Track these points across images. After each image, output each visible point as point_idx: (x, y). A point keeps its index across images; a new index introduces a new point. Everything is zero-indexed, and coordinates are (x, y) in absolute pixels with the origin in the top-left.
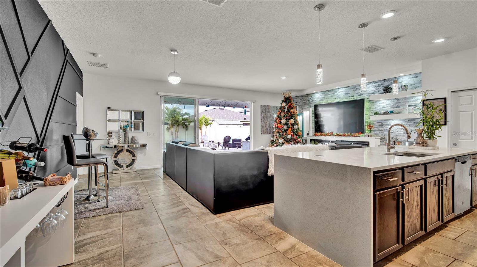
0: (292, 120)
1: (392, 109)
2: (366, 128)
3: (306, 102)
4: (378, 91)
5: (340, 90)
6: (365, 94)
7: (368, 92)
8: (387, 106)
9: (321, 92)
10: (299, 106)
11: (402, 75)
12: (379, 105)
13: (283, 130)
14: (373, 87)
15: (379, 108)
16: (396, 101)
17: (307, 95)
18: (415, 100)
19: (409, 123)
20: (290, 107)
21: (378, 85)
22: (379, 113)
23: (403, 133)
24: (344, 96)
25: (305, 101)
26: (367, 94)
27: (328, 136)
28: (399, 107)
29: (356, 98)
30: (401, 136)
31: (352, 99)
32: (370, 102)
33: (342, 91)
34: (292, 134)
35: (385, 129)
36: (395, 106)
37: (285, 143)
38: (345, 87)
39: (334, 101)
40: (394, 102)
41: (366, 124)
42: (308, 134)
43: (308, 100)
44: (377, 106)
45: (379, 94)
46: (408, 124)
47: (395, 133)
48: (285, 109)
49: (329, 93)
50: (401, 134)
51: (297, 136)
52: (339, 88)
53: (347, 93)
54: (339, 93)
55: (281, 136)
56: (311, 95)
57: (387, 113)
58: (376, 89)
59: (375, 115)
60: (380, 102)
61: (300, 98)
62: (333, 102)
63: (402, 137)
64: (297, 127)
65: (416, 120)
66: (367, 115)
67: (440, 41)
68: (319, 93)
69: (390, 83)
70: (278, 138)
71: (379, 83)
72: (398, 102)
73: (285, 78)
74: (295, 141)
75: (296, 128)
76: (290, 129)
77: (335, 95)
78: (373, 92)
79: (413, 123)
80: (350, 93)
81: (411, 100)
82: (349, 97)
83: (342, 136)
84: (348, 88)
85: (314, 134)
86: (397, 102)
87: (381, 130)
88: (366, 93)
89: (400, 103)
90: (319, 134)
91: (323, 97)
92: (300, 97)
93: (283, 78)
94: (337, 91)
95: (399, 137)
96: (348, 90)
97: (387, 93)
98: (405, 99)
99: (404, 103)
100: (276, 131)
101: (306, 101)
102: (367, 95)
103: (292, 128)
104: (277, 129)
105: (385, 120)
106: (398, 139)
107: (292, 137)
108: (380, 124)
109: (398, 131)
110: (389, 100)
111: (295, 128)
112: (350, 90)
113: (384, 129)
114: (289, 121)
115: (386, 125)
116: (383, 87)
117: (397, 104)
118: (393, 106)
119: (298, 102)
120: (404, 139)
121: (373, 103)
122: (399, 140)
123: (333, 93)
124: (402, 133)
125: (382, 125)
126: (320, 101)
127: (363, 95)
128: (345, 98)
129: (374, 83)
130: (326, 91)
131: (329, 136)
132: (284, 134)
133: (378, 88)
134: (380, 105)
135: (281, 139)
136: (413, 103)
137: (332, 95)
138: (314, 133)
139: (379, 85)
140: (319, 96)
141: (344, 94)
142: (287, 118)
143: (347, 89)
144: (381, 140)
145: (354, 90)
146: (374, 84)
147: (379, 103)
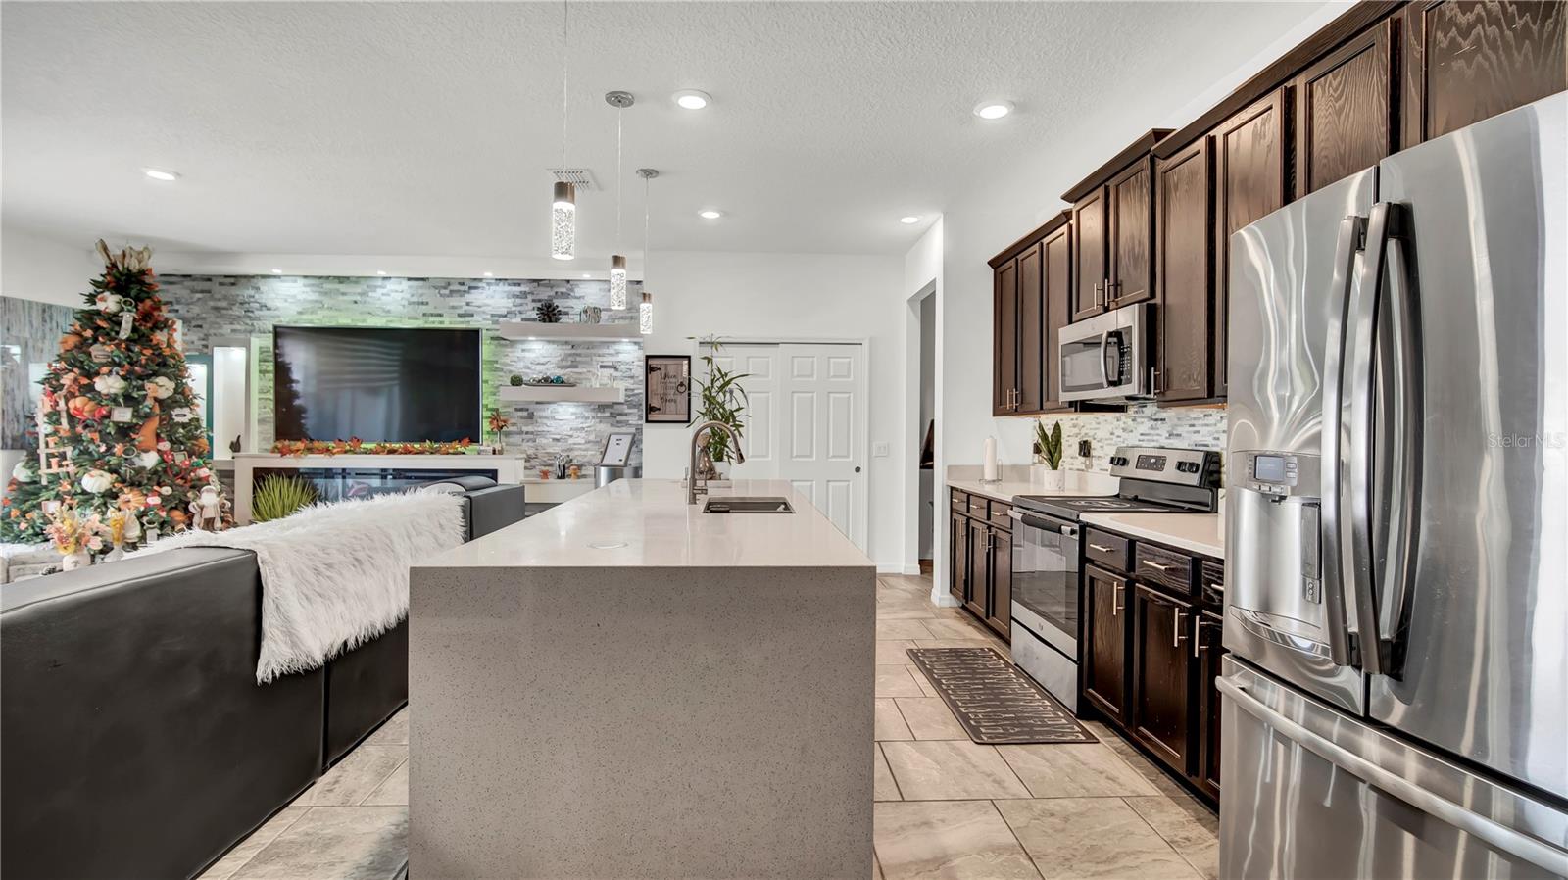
0: (161, 380)
1: (559, 372)
2: (485, 426)
3: (224, 308)
4: (521, 312)
5: (390, 286)
6: (478, 313)
7: (490, 308)
8: (546, 359)
9: (305, 277)
10: (186, 321)
11: (586, 276)
12: (524, 354)
13: (111, 430)
14: (505, 295)
15: (521, 365)
16: (568, 349)
17: (235, 280)
18: (611, 351)
19: (599, 414)
20: (150, 322)
21: (521, 292)
22: (525, 379)
23: (586, 442)
24: (405, 310)
25: (219, 304)
26: (485, 316)
27: (338, 452)
28: (576, 367)
29: (449, 322)
30: (580, 449)
31: (434, 323)
32: (496, 342)
33: (396, 291)
34: (165, 446)
35: (539, 429)
36: (564, 363)
37: (126, 490)
38: (409, 279)
39: (364, 321)
40: (563, 352)
41: (484, 413)
42: (236, 447)
43: (240, 299)
44: (516, 359)
45: (523, 320)
46: (598, 418)
47: (566, 440)
48: (119, 324)
49: (342, 288)
50: (580, 444)
51: (190, 456)
52: (385, 278)
53: (415, 299)
54: (383, 294)
55: (89, 459)
56: (255, 281)
57: (547, 381)
58: (514, 306)
59: (513, 385)
60: (525, 346)
61: (188, 283)
62: (360, 325)
63: (583, 453)
64: (190, 416)
65: (616, 406)
66: (487, 382)
67: (710, 215)
68: (295, 282)
69: (552, 293)
70: (72, 469)
71: (523, 288)
72: (574, 351)
73: (171, 178)
74: (180, 482)
75: (185, 420)
76: (154, 424)
77: (368, 299)
78: (504, 311)
79: (607, 414)
80: (427, 303)
81: (606, 351)
82: (424, 314)
83: (401, 453)
84: (421, 283)
85: (276, 447)
86: (570, 352)
87: (527, 433)
88: (484, 312)
89: (579, 355)
90: (300, 445)
91: (316, 301)
92: (194, 283)
93: (153, 174)
94: (376, 287)
95: (576, 453)
96: (420, 291)
97: (550, 321)
98: (591, 345)
99: (587, 356)
100: (62, 434)
101: (224, 304)
102: (484, 319)
103: (161, 420)
104: (64, 421)
105: (537, 403)
106: (571, 460)
107: (163, 461)
108: (525, 413)
109: (571, 436)
110: (549, 342)
111: (177, 419)
112: (424, 291)
113: (536, 429)
114: (148, 385)
115: (541, 417)
116: (534, 301)
117: (570, 358)
118: (561, 364)
119: (179, 302)
120: (586, 459)
121: (505, 346)
122: (575, 462)
123: (359, 290)
124: (583, 441)
125: (531, 416)
126: (300, 313)
127: (472, 315)
128: (409, 318)
129: (509, 285)
130: (328, 278)
131: (346, 452)
132: (118, 448)
133: (519, 301)
134: (527, 354)
135: (95, 472)
136: (608, 360)
137: (358, 298)
138: (271, 445)
139: (524, 295)
140: (293, 291)
141: (406, 303)
142: (131, 372)
143: (417, 288)
144: (528, 464)
145: (441, 295)
146: (507, 288)
147: (523, 350)
